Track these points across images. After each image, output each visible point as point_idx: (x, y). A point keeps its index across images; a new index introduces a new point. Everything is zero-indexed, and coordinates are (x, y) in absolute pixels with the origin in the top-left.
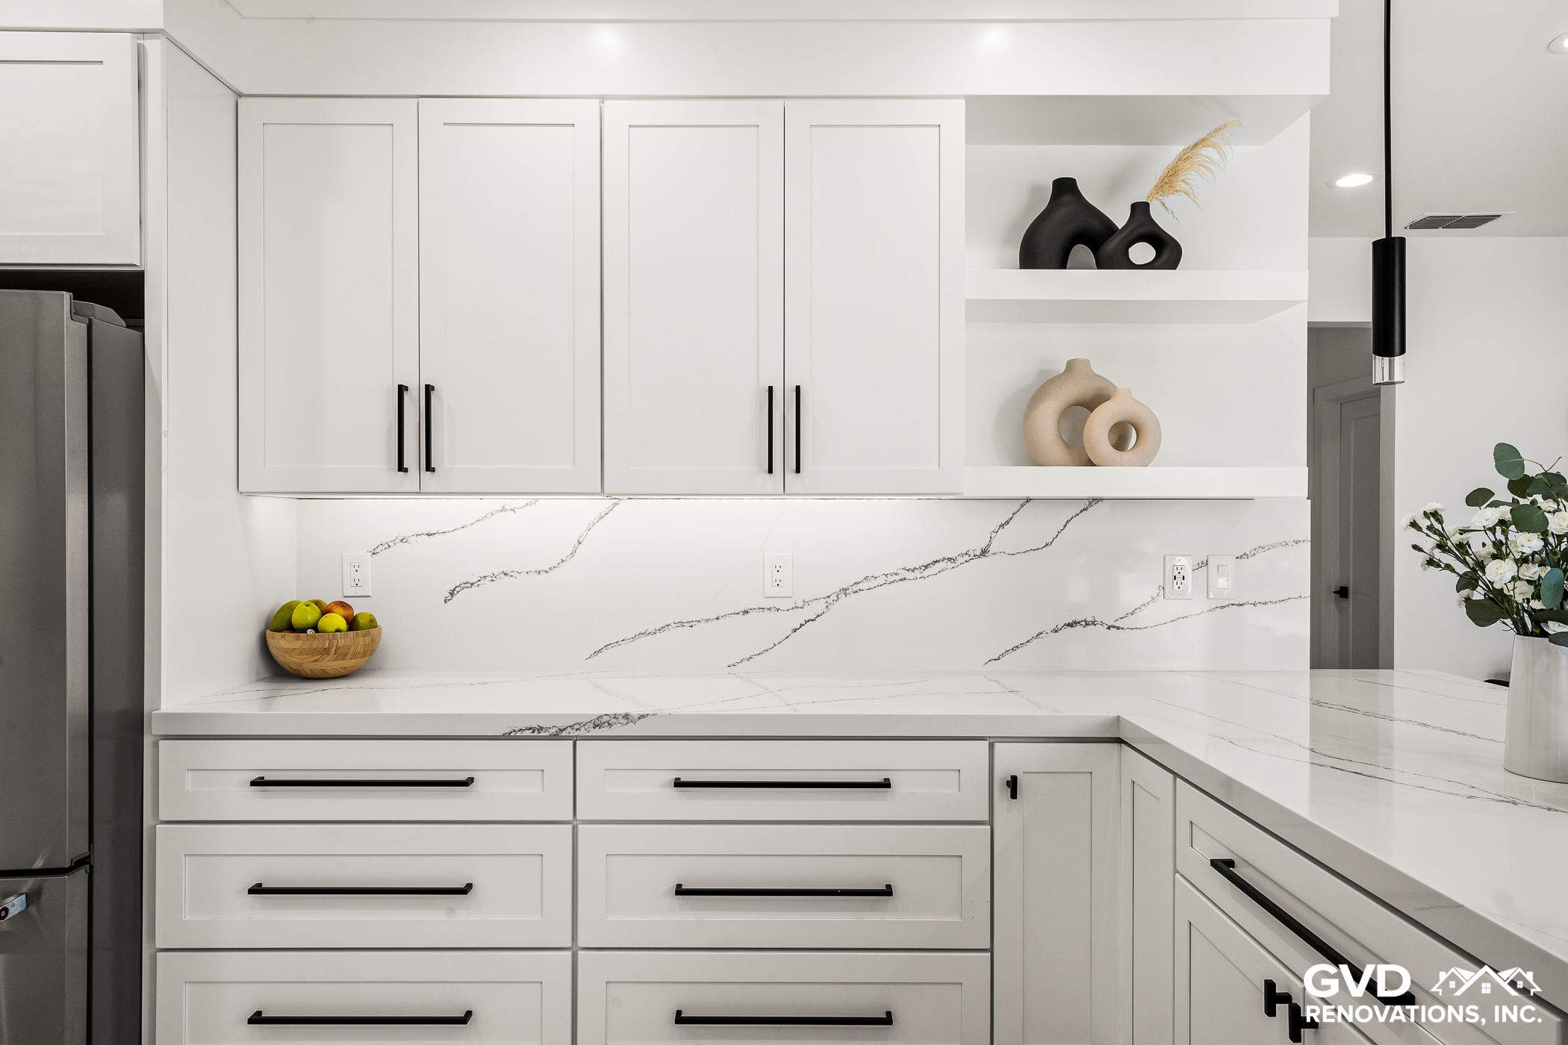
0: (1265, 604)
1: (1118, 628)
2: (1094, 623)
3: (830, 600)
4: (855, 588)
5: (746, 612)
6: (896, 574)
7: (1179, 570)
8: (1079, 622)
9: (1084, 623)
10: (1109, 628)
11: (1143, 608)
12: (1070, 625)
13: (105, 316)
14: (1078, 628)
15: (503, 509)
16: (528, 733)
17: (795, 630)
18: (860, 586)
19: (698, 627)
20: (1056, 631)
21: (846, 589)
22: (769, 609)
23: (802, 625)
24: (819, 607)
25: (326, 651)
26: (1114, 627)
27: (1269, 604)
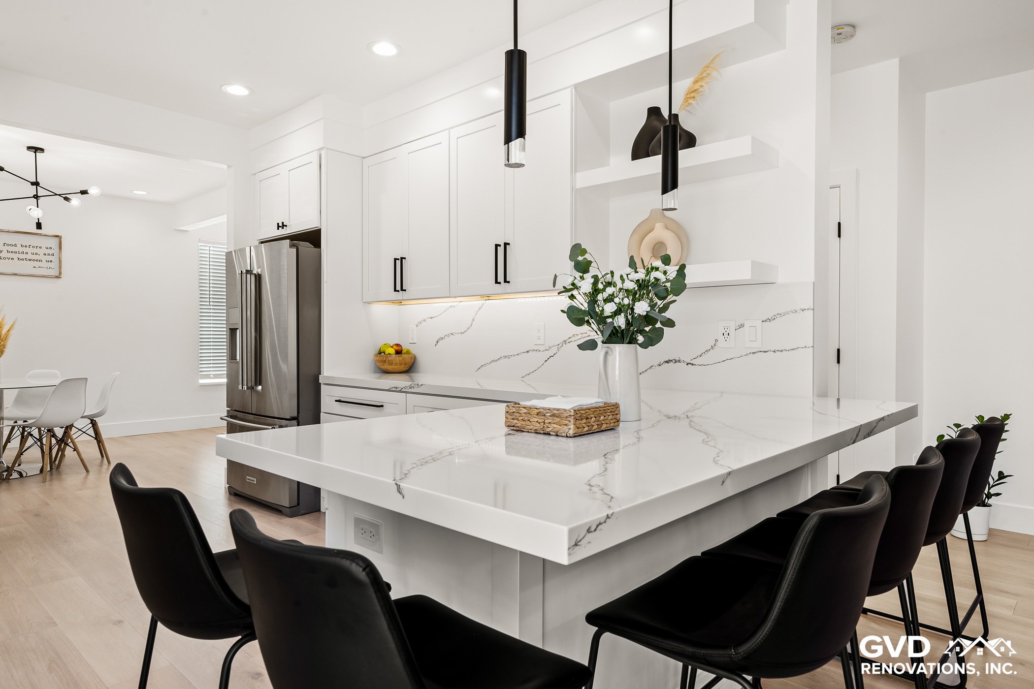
0: (782, 351)
1: (692, 364)
2: (679, 361)
3: (559, 346)
4: (569, 340)
5: (528, 352)
6: (586, 333)
7: (726, 330)
8: (671, 361)
9: (674, 361)
10: (687, 364)
11: (706, 353)
12: (667, 362)
13: (305, 246)
14: (671, 364)
15: (451, 307)
16: (394, 389)
17: (546, 361)
18: (571, 339)
19: (512, 358)
20: (660, 365)
21: (566, 341)
22: (536, 350)
23: (548, 359)
24: (554, 350)
25: (385, 362)
26: (690, 364)
27: (784, 352)
